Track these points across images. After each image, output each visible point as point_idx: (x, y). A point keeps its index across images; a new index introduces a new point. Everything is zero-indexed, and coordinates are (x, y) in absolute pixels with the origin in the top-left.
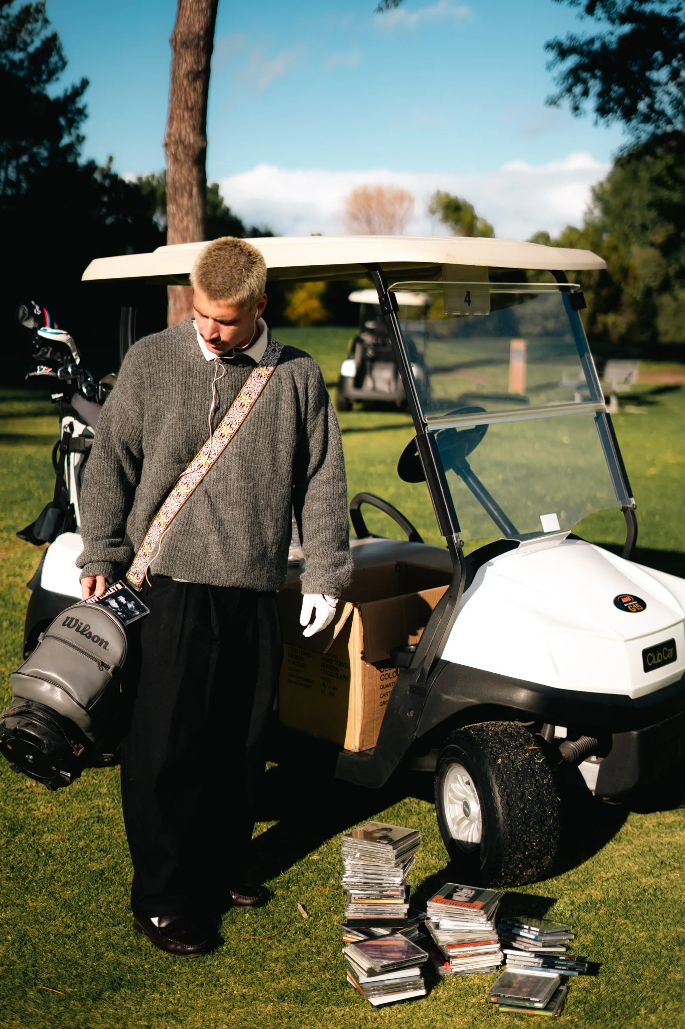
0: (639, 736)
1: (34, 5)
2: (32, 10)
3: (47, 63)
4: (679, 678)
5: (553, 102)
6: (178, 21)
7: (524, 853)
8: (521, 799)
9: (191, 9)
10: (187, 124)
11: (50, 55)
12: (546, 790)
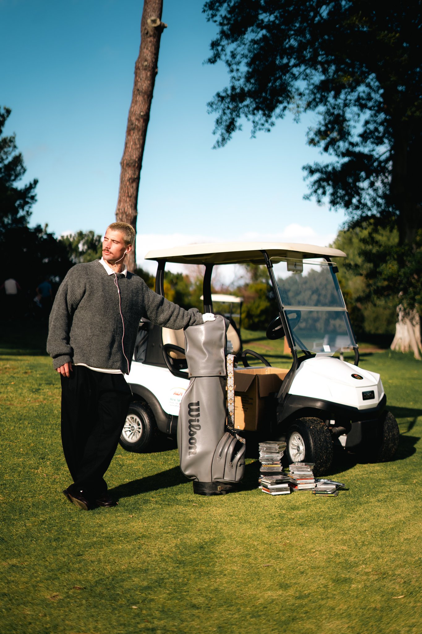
0: (362, 423)
1: (9, 138)
2: (8, 141)
3: (15, 170)
4: (376, 406)
5: (307, 198)
6: (125, 153)
8: (319, 440)
9: (132, 148)
10: (128, 204)
11: (17, 166)
12: (328, 438)
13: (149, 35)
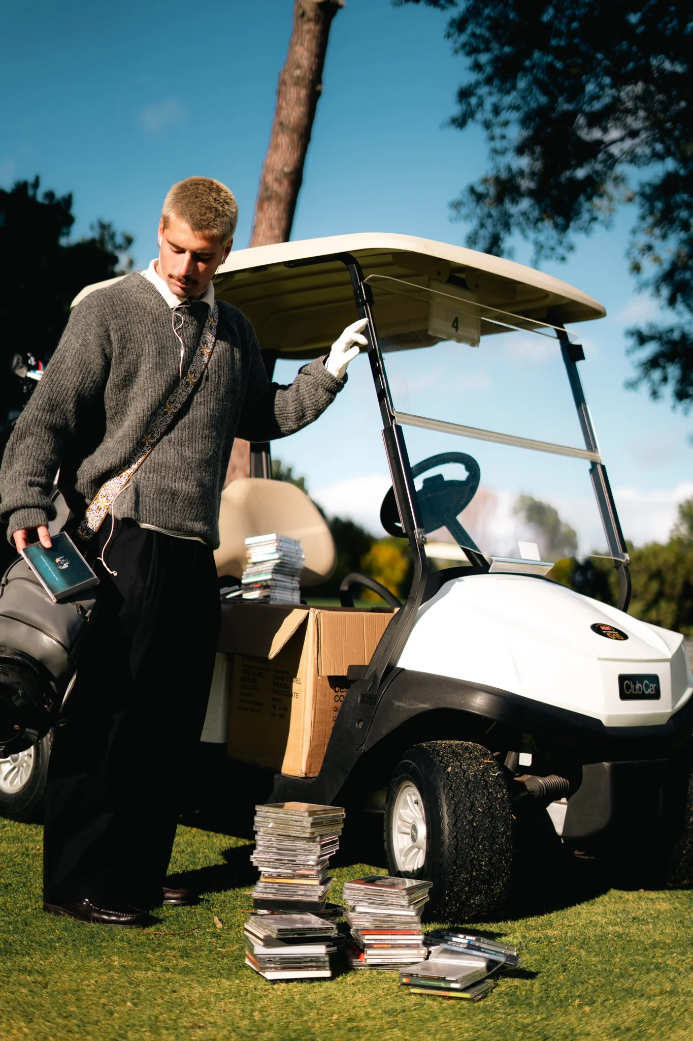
0: (613, 769)
4: (663, 721)
5: (632, 385)
7: (471, 873)
8: (470, 810)
12: (499, 804)
13: (305, 18)
